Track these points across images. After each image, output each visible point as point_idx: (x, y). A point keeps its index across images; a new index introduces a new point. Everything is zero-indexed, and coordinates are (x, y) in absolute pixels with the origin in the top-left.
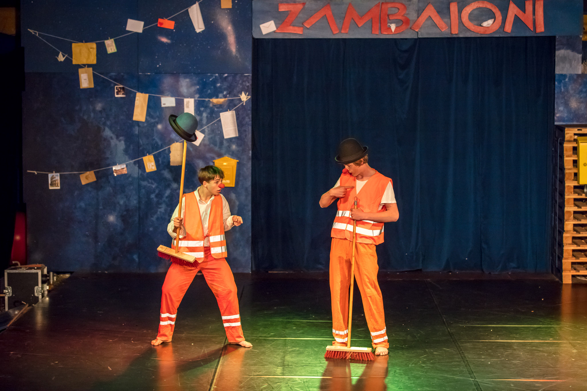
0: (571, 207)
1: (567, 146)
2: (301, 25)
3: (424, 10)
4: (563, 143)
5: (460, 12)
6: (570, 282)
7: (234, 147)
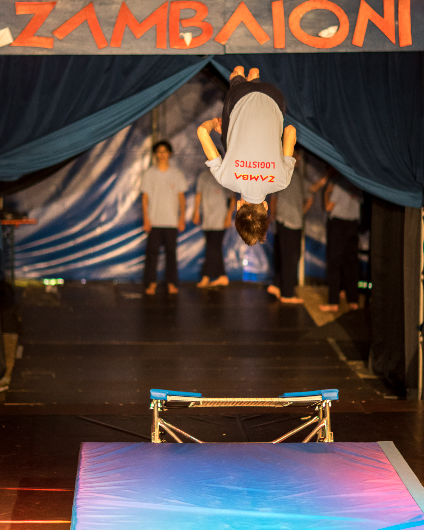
2: (50, 35)
3: (233, 12)
5: (287, 14)
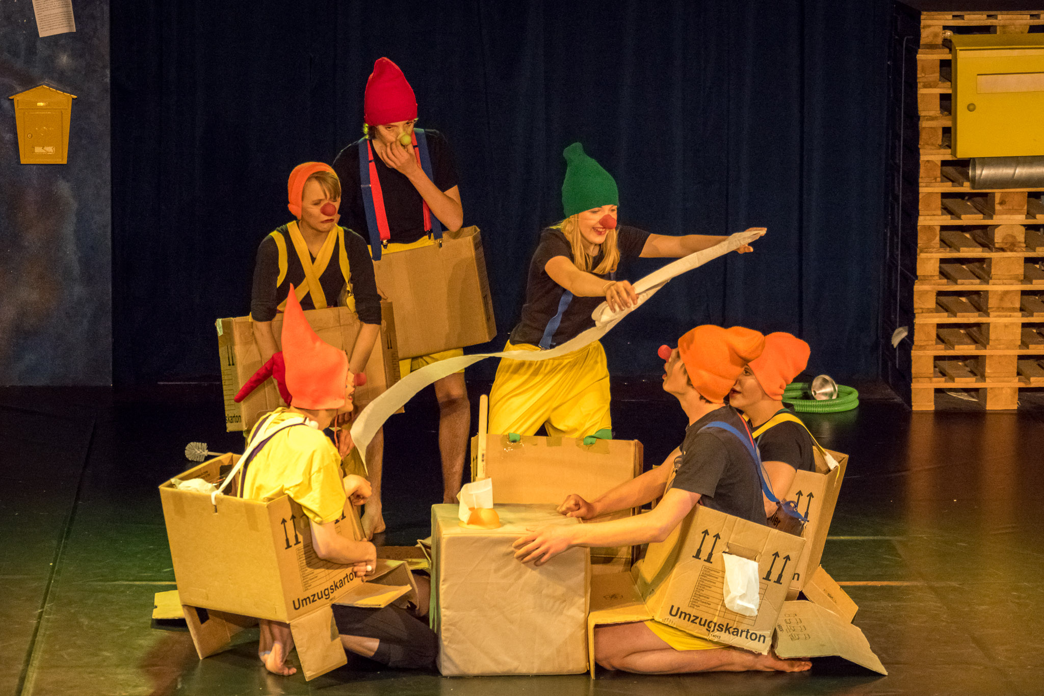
0: (934, 215)
1: (927, 58)
4: (917, 53)
6: (930, 407)
7: (64, 60)
